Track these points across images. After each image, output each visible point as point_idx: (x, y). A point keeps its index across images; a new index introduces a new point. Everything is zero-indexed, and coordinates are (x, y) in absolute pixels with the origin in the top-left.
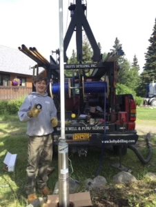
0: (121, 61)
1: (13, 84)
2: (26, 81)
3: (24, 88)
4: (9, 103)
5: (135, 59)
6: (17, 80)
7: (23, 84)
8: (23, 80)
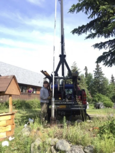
0: (101, 79)
1: (29, 92)
2: (36, 90)
3: (35, 94)
4: (26, 102)
5: (112, 78)
6: (31, 89)
7: (34, 92)
8: (35, 89)
